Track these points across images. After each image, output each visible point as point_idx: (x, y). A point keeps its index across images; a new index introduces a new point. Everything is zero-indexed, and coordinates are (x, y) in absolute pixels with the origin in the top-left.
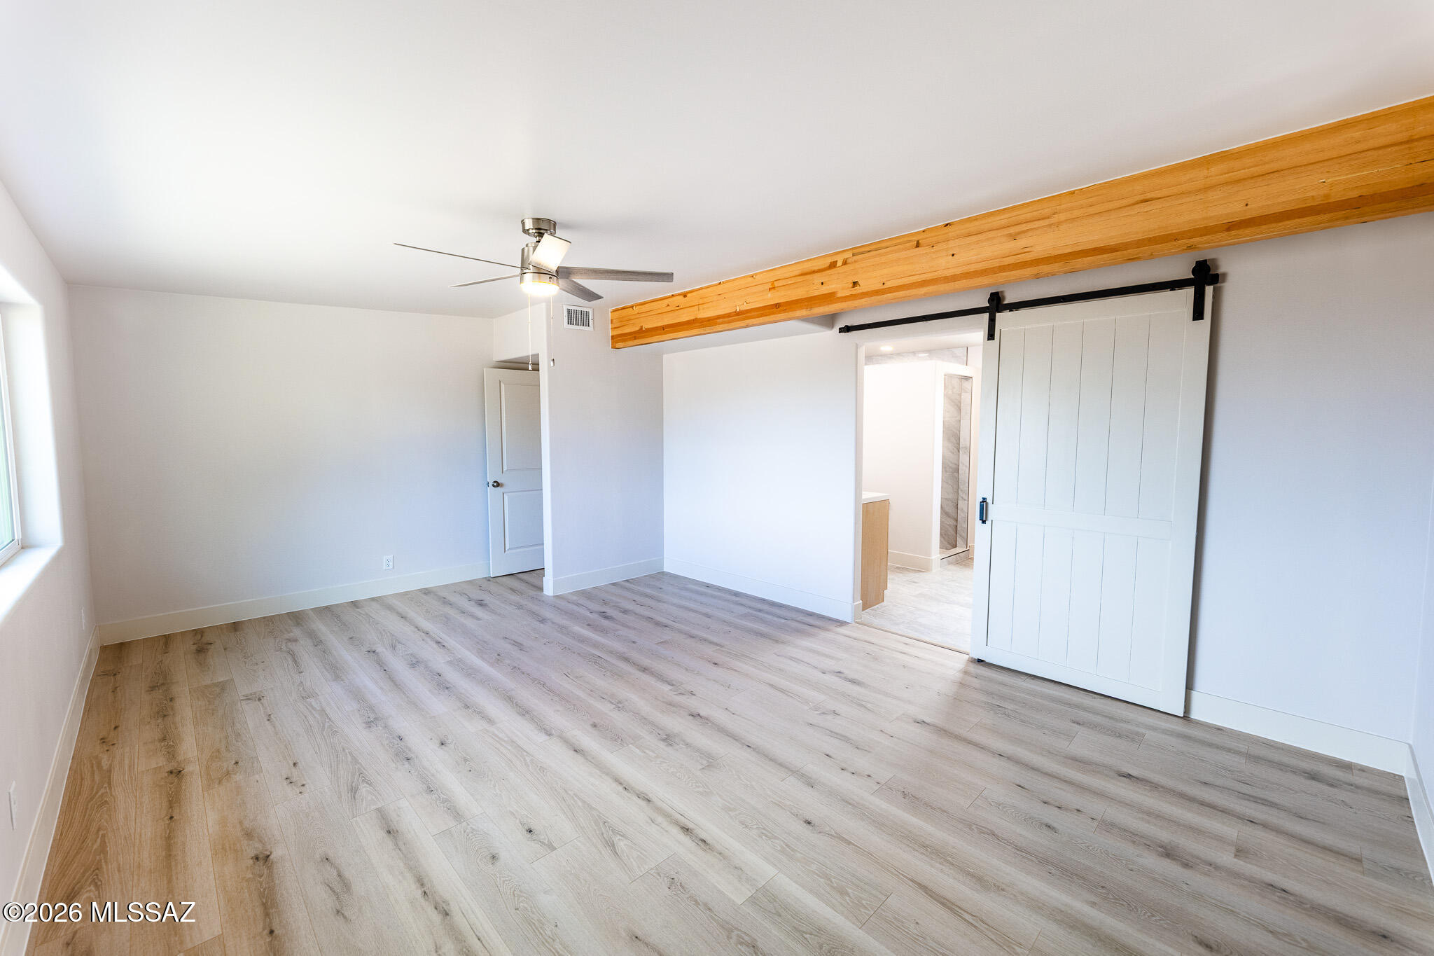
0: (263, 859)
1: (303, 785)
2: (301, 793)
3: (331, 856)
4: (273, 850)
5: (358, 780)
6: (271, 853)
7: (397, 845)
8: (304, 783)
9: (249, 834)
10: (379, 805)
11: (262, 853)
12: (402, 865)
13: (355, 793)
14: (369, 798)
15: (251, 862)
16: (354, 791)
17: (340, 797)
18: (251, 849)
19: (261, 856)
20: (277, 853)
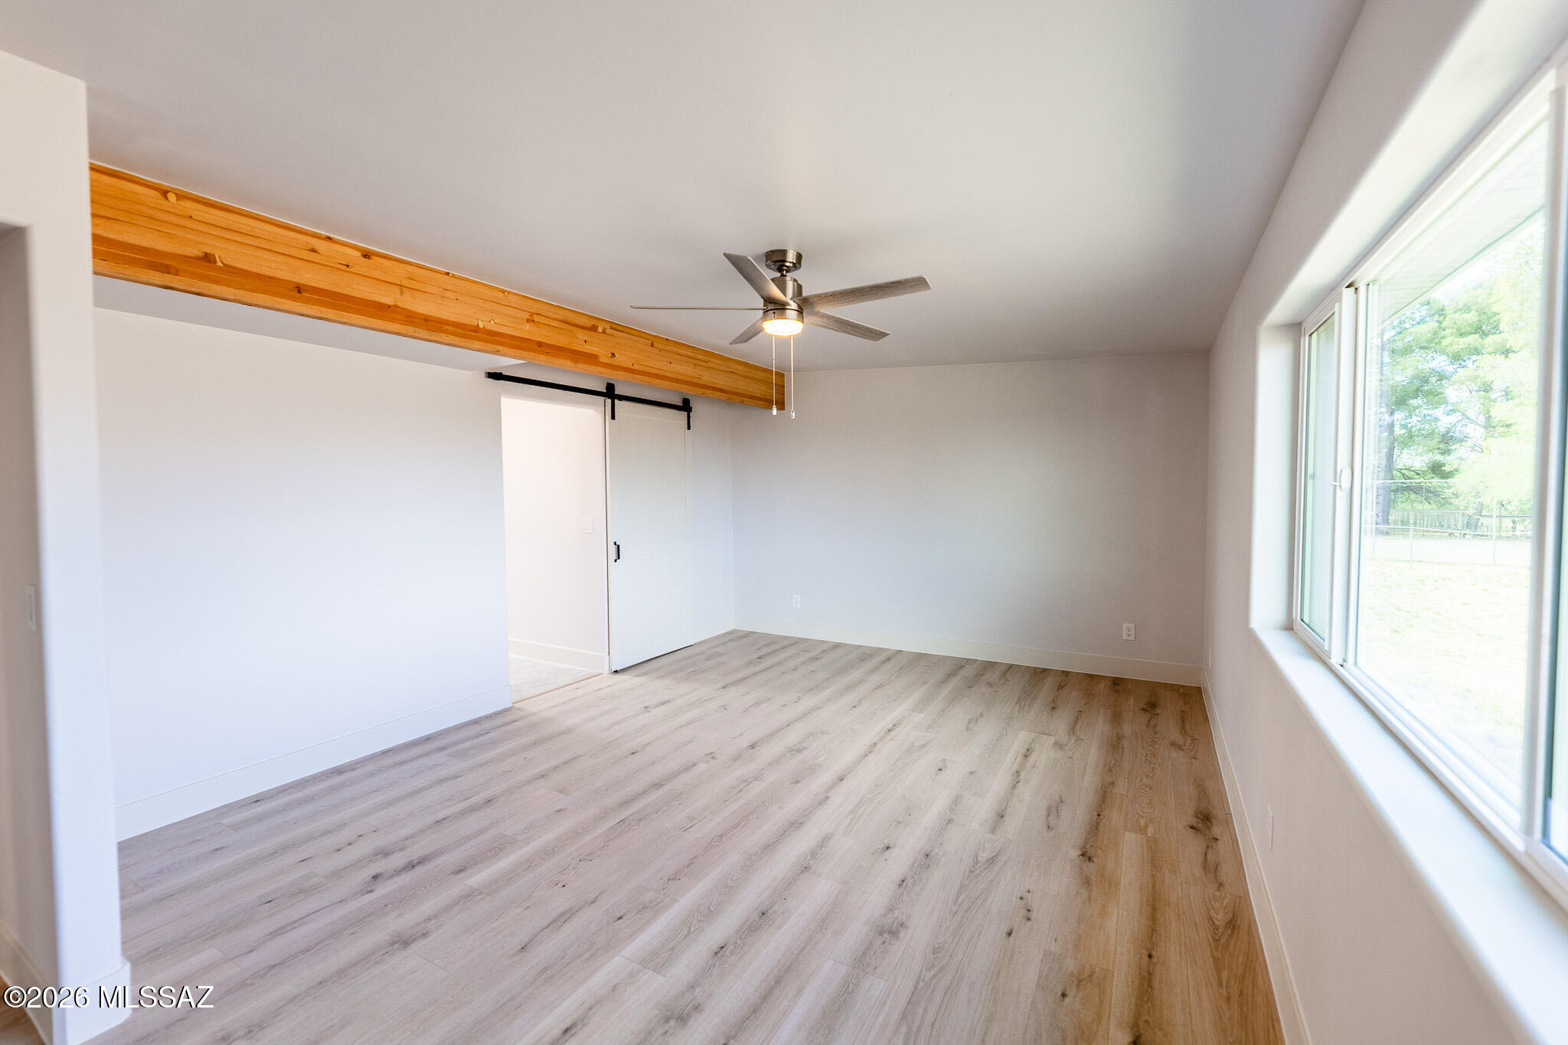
0: (1086, 856)
1: (1022, 898)
2: (1029, 892)
3: (1046, 828)
4: (1077, 857)
5: (980, 867)
6: (1079, 856)
7: (1006, 808)
8: (1019, 900)
9: (1087, 882)
10: (989, 836)
11: (1085, 861)
12: (1014, 799)
13: (994, 857)
14: (989, 845)
15: (1095, 859)
16: (992, 861)
17: (1006, 862)
18: (1091, 867)
19: (1087, 859)
20: (1075, 853)
